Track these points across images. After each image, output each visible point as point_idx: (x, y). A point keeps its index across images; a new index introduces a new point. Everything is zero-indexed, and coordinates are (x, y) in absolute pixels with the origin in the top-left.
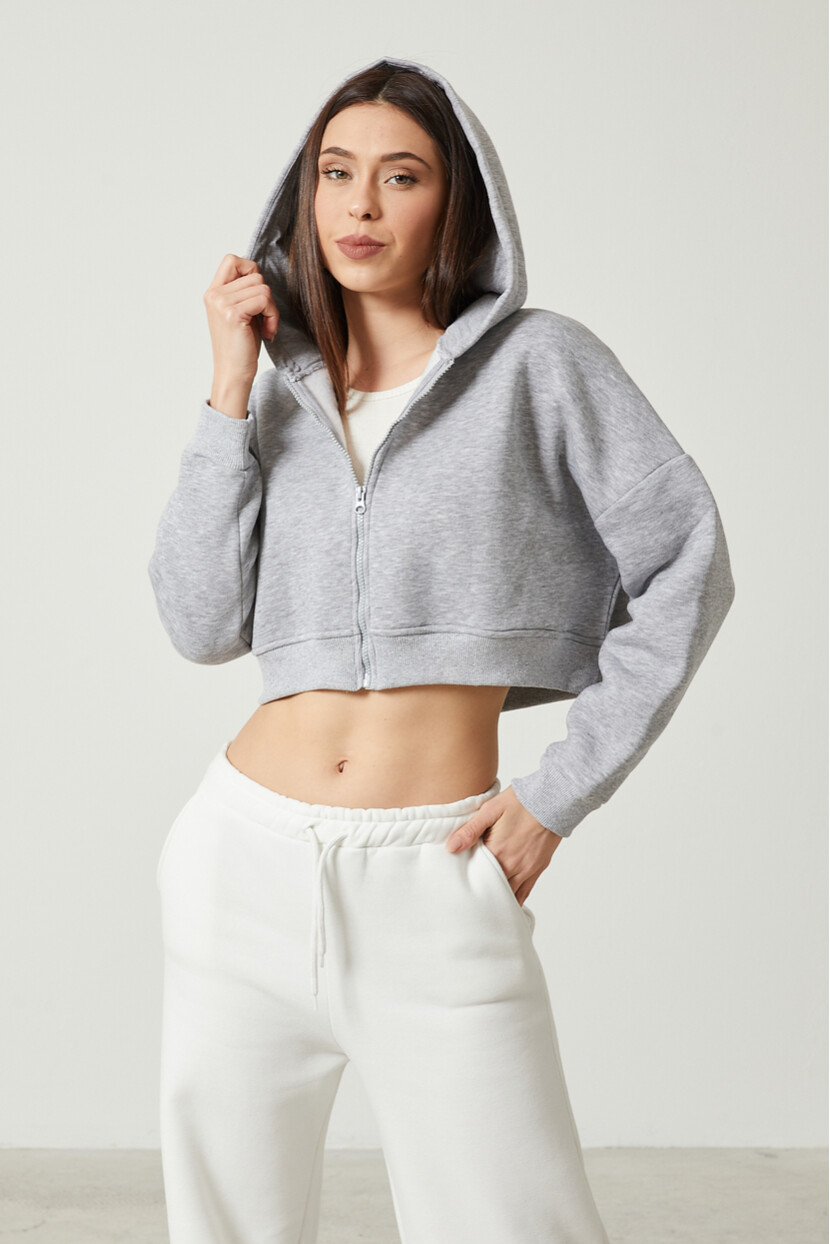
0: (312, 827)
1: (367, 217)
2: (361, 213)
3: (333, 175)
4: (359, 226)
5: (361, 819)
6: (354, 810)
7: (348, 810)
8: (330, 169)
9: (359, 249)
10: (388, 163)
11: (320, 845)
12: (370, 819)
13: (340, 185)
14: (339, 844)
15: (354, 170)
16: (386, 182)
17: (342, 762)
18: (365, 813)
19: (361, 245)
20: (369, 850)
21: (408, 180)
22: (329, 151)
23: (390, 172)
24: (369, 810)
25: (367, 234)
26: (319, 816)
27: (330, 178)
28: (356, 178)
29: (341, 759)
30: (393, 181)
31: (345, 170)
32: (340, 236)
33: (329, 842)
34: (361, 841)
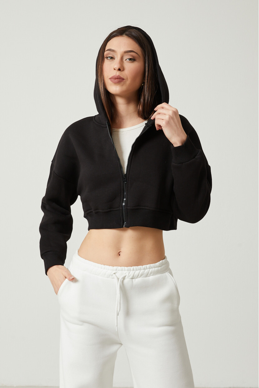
0: (115, 274)
1: (119, 70)
2: (117, 69)
3: (109, 58)
4: (117, 73)
5: (130, 270)
6: (128, 267)
7: (126, 267)
8: (108, 56)
9: (116, 80)
10: (126, 54)
11: (118, 279)
12: (133, 270)
13: (111, 61)
14: (124, 278)
15: (115, 56)
16: (126, 60)
17: (120, 252)
18: (132, 268)
19: (117, 78)
20: (133, 280)
21: (132, 60)
22: (108, 50)
23: (127, 57)
24: (133, 267)
25: (119, 75)
26: (116, 270)
27: (108, 59)
28: (116, 59)
29: (119, 251)
30: (128, 60)
31: (112, 56)
32: (110, 76)
33: (121, 278)
34: (131, 277)
